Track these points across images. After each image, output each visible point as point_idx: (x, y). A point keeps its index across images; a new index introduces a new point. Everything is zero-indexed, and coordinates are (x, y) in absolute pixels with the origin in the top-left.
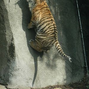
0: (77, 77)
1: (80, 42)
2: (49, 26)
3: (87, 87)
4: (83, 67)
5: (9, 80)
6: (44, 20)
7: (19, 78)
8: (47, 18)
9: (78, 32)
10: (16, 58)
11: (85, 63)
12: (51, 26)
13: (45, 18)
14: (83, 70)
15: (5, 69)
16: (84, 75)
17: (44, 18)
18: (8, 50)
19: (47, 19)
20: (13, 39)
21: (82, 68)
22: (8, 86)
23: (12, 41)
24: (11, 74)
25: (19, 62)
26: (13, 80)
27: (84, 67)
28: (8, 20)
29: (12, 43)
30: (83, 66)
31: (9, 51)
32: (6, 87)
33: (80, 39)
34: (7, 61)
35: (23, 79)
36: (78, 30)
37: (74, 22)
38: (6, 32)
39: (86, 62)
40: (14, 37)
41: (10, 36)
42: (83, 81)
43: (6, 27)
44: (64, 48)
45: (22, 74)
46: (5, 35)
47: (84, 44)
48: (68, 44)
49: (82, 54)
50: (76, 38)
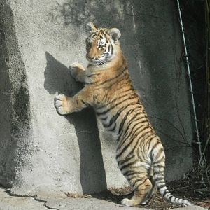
0: (175, 169)
1: (184, 85)
2: (134, 113)
3: (199, 190)
4: (190, 143)
5: (15, 175)
6: (120, 103)
7: (37, 169)
8: (127, 97)
9: (180, 62)
10: (33, 122)
11: (195, 134)
12: (139, 113)
13: (125, 98)
14: (190, 150)
15: (5, 148)
16: (192, 163)
17: (120, 98)
18: (13, 103)
19: (130, 98)
20: (24, 78)
21: (188, 146)
22: (12, 190)
23: (22, 81)
24: (20, 159)
25: (39, 131)
26: (24, 174)
27: (193, 144)
28: (13, 33)
29: (22, 87)
30: (190, 141)
31: (16, 106)
32: (9, 192)
33: (184, 79)
34: (9, 130)
35: (48, 174)
36: (179, 58)
37: (170, 38)
38: (8, 60)
39: (197, 132)
40: (28, 74)
41: (17, 70)
42: (189, 176)
43: (9, 49)
44: (146, 99)
45: (47, 160)
46: (7, 68)
47: (192, 91)
48: (155, 89)
49: (188, 114)
50: (175, 76)
